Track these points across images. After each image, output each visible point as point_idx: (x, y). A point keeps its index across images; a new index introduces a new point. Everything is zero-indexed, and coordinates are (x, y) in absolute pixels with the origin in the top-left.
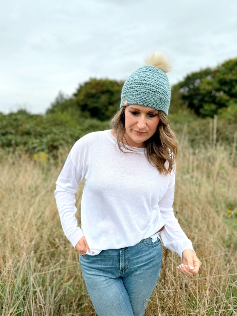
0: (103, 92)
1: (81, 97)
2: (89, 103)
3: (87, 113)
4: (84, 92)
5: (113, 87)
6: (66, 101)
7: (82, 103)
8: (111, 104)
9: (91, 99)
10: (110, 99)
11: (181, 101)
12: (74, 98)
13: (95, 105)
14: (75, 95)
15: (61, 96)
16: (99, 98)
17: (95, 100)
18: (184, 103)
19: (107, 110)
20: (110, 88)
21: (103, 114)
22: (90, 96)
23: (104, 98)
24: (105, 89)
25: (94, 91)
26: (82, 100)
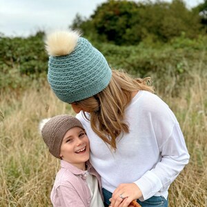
0: (121, 15)
1: (99, 20)
2: (106, 25)
3: (104, 37)
4: (101, 14)
5: (131, 8)
6: (84, 23)
7: (99, 26)
8: (128, 26)
9: (109, 22)
10: (127, 21)
11: (200, 26)
12: (91, 19)
13: (112, 28)
14: (93, 17)
15: (78, 18)
16: (116, 20)
17: (112, 23)
18: (203, 28)
19: (124, 33)
20: (128, 10)
21: (120, 37)
22: (108, 18)
23: (121, 21)
24: (122, 10)
25: (111, 13)
26: (100, 23)
